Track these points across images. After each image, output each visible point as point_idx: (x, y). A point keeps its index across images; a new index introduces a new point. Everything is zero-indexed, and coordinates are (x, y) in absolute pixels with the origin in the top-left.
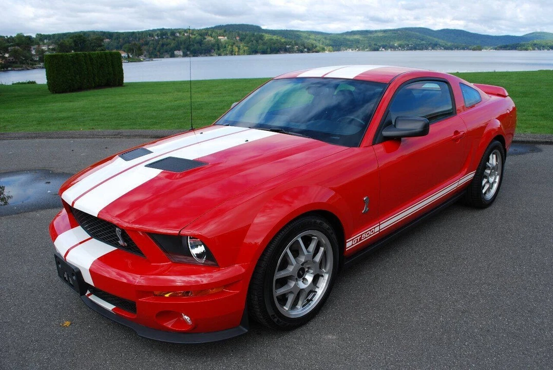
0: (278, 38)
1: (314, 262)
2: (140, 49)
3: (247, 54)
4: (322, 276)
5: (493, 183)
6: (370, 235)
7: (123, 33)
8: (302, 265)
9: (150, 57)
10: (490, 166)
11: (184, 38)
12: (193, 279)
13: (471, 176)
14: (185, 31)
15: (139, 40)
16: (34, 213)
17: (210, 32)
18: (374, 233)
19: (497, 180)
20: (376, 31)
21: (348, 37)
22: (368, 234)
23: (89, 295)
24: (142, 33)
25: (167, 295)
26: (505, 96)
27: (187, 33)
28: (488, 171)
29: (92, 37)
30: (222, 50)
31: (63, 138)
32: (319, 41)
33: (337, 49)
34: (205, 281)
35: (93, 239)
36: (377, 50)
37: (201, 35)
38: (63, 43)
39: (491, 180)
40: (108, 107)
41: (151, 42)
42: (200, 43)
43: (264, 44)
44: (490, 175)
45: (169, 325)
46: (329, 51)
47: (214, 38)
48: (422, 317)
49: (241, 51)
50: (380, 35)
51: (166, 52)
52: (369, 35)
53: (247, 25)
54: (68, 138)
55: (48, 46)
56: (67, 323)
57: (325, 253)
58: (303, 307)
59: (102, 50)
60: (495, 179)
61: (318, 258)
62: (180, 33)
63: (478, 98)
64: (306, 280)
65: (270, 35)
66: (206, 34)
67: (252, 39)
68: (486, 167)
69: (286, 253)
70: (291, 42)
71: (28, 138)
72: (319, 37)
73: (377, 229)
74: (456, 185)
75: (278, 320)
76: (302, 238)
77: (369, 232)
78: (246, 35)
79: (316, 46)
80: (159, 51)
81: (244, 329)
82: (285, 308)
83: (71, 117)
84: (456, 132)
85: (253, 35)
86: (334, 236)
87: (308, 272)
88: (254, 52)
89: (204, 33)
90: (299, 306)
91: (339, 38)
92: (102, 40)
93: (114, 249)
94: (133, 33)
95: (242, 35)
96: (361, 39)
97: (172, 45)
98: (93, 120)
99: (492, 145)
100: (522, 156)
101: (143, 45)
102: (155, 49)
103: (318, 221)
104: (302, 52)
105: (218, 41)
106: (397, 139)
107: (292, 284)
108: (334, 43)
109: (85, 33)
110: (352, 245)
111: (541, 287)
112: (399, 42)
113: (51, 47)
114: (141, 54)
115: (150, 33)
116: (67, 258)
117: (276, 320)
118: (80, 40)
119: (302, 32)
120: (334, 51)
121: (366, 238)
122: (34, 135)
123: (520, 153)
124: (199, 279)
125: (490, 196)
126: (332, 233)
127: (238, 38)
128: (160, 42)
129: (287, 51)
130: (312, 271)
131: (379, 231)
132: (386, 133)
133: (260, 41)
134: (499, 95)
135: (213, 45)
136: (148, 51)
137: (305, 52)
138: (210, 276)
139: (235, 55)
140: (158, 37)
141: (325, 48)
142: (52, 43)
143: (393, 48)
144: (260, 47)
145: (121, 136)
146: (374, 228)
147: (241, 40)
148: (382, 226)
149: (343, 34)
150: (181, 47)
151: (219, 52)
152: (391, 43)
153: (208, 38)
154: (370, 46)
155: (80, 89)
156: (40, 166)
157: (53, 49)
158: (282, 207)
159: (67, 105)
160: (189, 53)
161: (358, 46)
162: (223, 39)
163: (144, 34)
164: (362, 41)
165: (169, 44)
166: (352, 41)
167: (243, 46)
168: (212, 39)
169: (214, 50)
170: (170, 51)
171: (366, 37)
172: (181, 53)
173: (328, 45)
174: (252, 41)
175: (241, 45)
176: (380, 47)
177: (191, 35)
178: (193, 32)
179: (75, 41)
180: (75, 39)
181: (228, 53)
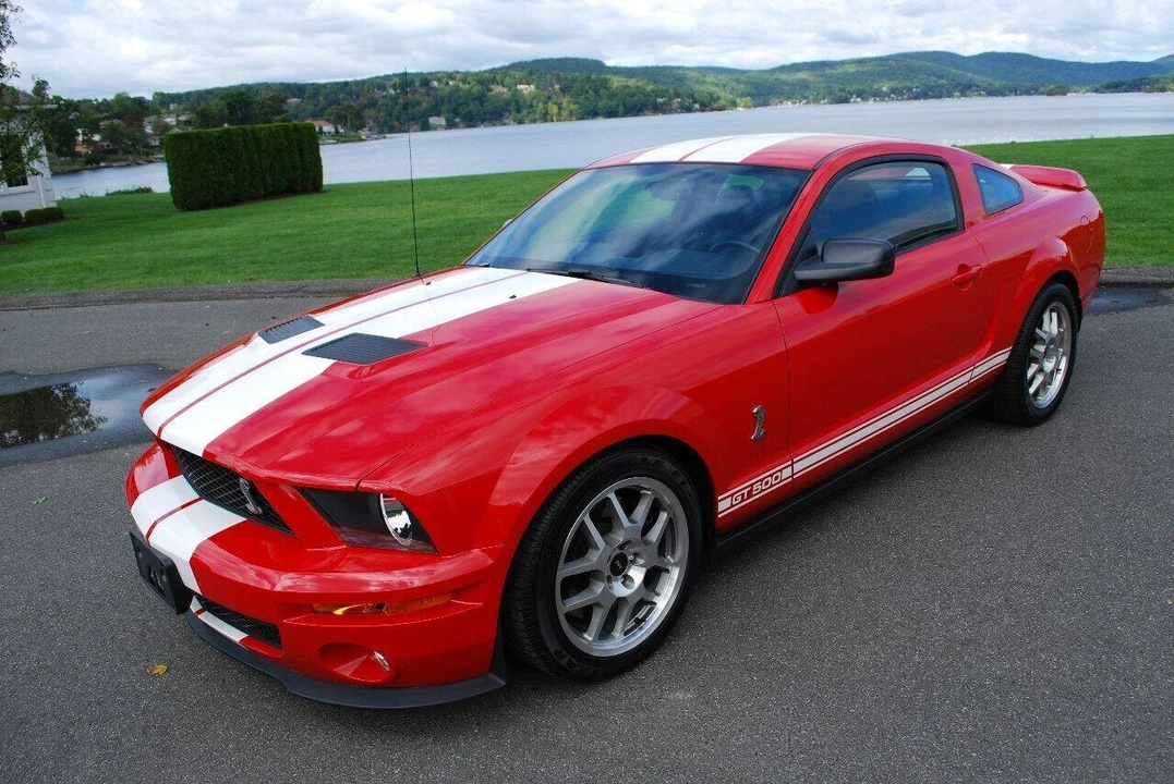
0: (640, 84)
1: (647, 543)
2: (359, 116)
3: (578, 119)
4: (668, 571)
5: (1052, 372)
6: (772, 486)
7: (325, 86)
8: (621, 547)
9: (380, 132)
10: (1045, 336)
11: (447, 90)
12: (396, 577)
13: (1001, 358)
14: (451, 76)
15: (358, 96)
16: (121, 450)
17: (499, 77)
18: (781, 481)
19: (1063, 365)
20: (842, 63)
21: (784, 77)
22: (767, 483)
23: (199, 612)
24: (362, 83)
25: (339, 612)
26: (1079, 190)
27: (453, 79)
28: (1041, 348)
29: (264, 94)
30: (525, 112)
31: (191, 299)
32: (725, 86)
33: (761, 101)
34: (417, 582)
35: (203, 501)
36: (845, 101)
37: (481, 82)
38: (205, 109)
39: (1049, 366)
40: (286, 236)
41: (380, 103)
42: (481, 99)
43: (612, 96)
44: (1046, 355)
45: (347, 670)
46: (747, 106)
47: (510, 87)
48: (876, 653)
49: (564, 114)
50: (852, 69)
51: (413, 119)
52: (829, 71)
53: (576, 61)
54: (201, 299)
55: (178, 116)
56: (161, 669)
57: (670, 523)
58: (626, 634)
59: (285, 121)
60: (1058, 363)
61: (655, 534)
62: (439, 80)
63: (1015, 195)
64: (632, 580)
65: (622, 79)
66: (493, 81)
67: (586, 88)
68: (1035, 340)
69: (583, 523)
70: (667, 91)
71: (122, 301)
72: (723, 78)
73: (787, 473)
74: (967, 377)
75: (570, 662)
76: (618, 493)
77: (769, 478)
78: (574, 80)
79: (718, 98)
80: (398, 119)
81: (498, 679)
82: (585, 636)
83: (213, 258)
84: (963, 268)
85: (589, 79)
86: (688, 488)
87: (633, 562)
88: (593, 114)
89: (487, 79)
90: (618, 633)
91: (764, 80)
92: (284, 101)
93: (239, 519)
94: (346, 84)
95: (565, 79)
96: (811, 79)
97: (424, 104)
98: (254, 263)
99: (1047, 293)
100: (1129, 314)
101: (365, 107)
102: (390, 115)
103: (652, 458)
104: (689, 110)
105: (516, 95)
106: (830, 286)
107: (599, 588)
108: (756, 88)
109: (249, 88)
110: (732, 506)
111: (1137, 591)
112: (895, 84)
113: (183, 118)
114: (361, 127)
115: (379, 83)
116: (150, 539)
117: (564, 662)
118: (240, 103)
119: (688, 69)
120: (755, 106)
121: (762, 491)
122: (134, 296)
123: (1125, 309)
124: (406, 579)
125: (1046, 399)
126: (683, 483)
127: (557, 87)
128: (401, 101)
129: (658, 109)
130: (641, 561)
131: (792, 476)
132: (803, 274)
133: (602, 91)
134: (1065, 187)
135: (508, 104)
136: (376, 120)
137: (697, 110)
138: (428, 572)
139: (552, 121)
140: (395, 89)
141: (738, 100)
142: (185, 110)
143: (879, 95)
144: (603, 103)
145: (304, 292)
146: (781, 470)
147: (564, 90)
148: (798, 467)
149: (773, 71)
150: (443, 109)
151: (519, 116)
152: (876, 86)
153: (498, 89)
154: (830, 93)
155: (235, 201)
156: (141, 357)
157: (188, 123)
158: (583, 429)
159: (209, 233)
160: (457, 120)
161: (806, 94)
162: (526, 89)
163: (366, 86)
164: (813, 82)
165: (419, 103)
166: (792, 85)
167: (569, 103)
168: (506, 90)
169: (510, 112)
170: (421, 118)
171: (822, 76)
172: (443, 121)
173: (742, 95)
174: (587, 92)
175: (565, 100)
176: (851, 94)
177: (461, 85)
178: (465, 77)
179: (229, 104)
180: (228, 100)
181: (537, 117)
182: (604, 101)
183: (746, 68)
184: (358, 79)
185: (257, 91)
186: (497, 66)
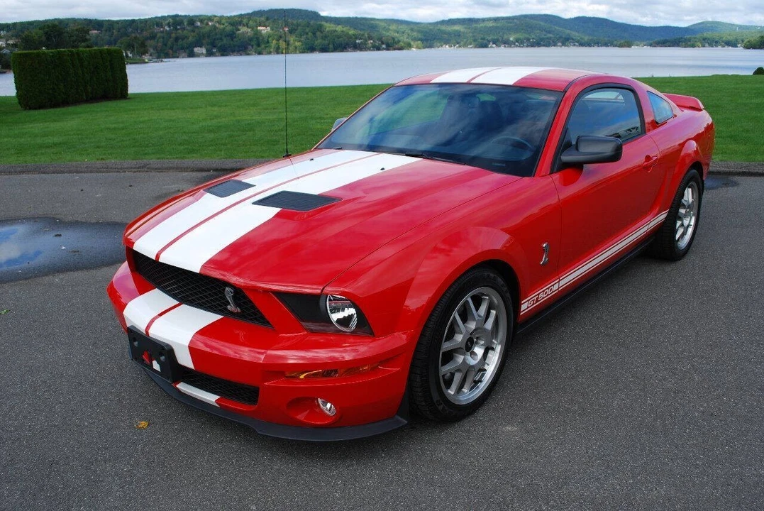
0: (344, 29)
2: (143, 45)
3: (300, 53)
7: (117, 22)
9: (159, 57)
11: (207, 29)
14: (210, 18)
15: (142, 31)
17: (245, 21)
20: (484, 20)
21: (443, 28)
24: (146, 21)
27: (212, 21)
29: (72, 27)
30: (263, 46)
32: (403, 33)
33: (428, 45)
36: (485, 46)
37: (232, 24)
38: (28, 36)
41: (159, 35)
42: (232, 36)
43: (325, 37)
46: (418, 48)
47: (252, 28)
49: (291, 48)
50: (491, 24)
51: (182, 48)
52: (474, 25)
53: (299, 11)
55: (7, 40)
59: (88, 47)
62: (201, 21)
65: (332, 25)
66: (240, 23)
67: (307, 30)
70: (363, 35)
72: (403, 27)
78: (298, 25)
79: (399, 41)
80: (171, 48)
85: (308, 25)
88: (311, 49)
89: (237, 21)
91: (431, 30)
92: (87, 32)
94: (133, 21)
95: (292, 24)
96: (462, 30)
97: (190, 39)
101: (147, 38)
102: (166, 45)
104: (378, 49)
105: (258, 33)
108: (425, 36)
109: (60, 21)
112: (518, 35)
113: (11, 42)
114: (145, 53)
115: (158, 22)
118: (54, 32)
119: (378, 20)
120: (424, 48)
127: (287, 29)
128: (173, 35)
129: (357, 47)
133: (318, 34)
135: (251, 39)
136: (155, 48)
137: (384, 49)
139: (282, 53)
140: (169, 27)
141: (412, 43)
142: (12, 36)
143: (507, 43)
144: (319, 42)
147: (291, 32)
149: (437, 23)
150: (204, 42)
151: (259, 49)
152: (505, 37)
153: (243, 29)
154: (475, 40)
157: (15, 45)
160: (214, 50)
161: (459, 41)
162: (264, 30)
163: (148, 22)
164: (463, 33)
165: (187, 37)
166: (449, 34)
167: (295, 41)
168: (249, 30)
169: (252, 46)
170: (188, 48)
171: (469, 28)
172: (204, 51)
173: (415, 39)
174: (307, 34)
175: (292, 39)
176: (489, 41)
177: (217, 25)
178: (221, 19)
179: (46, 33)
180: (46, 30)
181: (272, 50)
182: (319, 41)
183: (418, 21)
184: (142, 18)
185: (67, 24)
186: (243, 13)
